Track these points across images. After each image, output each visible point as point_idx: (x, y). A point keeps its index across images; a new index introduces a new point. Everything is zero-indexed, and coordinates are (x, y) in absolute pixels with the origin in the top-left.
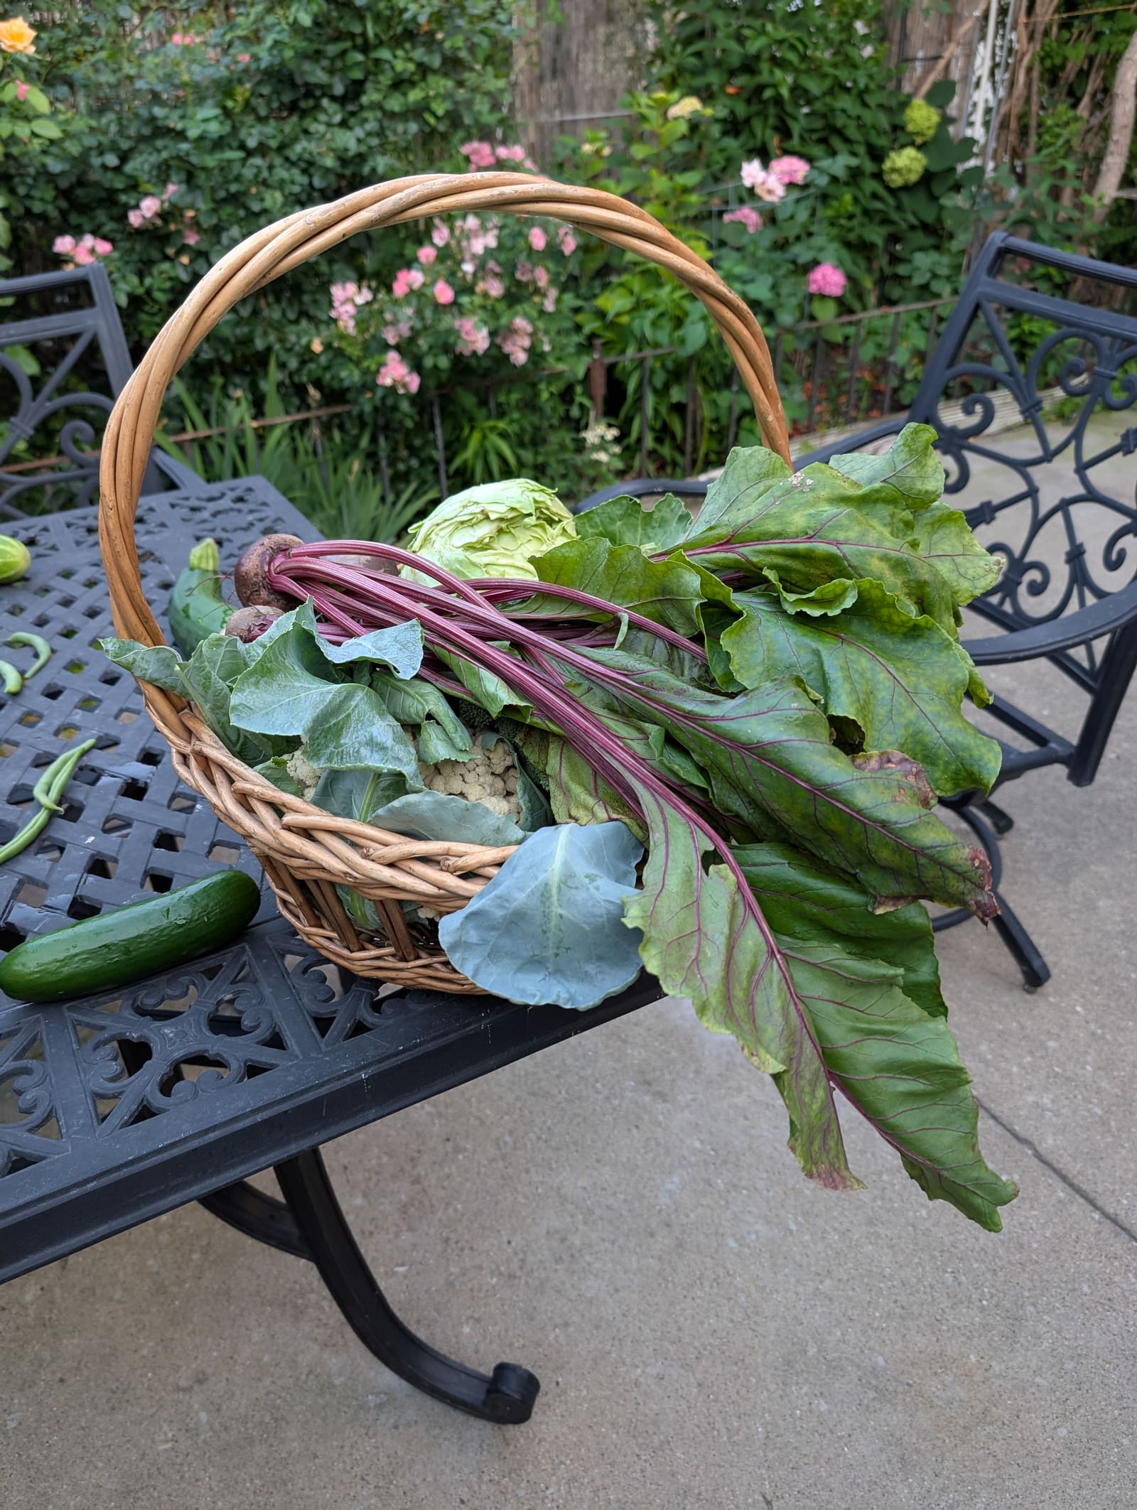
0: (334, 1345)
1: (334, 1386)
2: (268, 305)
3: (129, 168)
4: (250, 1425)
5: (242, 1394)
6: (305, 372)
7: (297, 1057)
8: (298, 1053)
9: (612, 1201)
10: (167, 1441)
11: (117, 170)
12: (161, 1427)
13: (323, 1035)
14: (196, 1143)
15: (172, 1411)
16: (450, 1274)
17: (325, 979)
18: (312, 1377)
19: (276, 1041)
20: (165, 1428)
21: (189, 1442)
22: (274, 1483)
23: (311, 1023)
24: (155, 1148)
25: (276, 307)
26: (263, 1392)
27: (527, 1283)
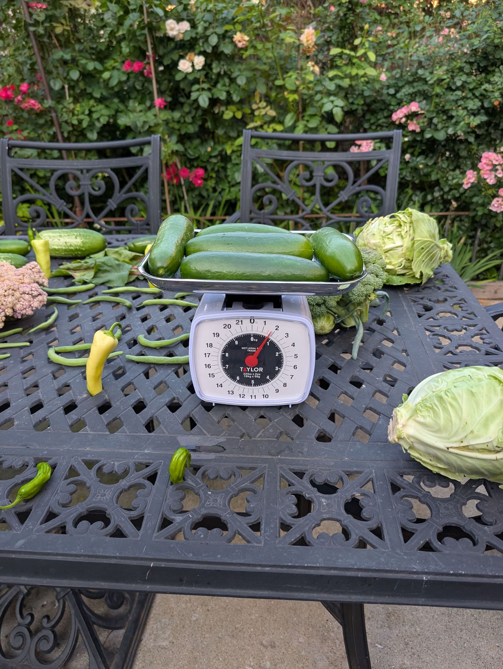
2: (442, 160)
3: (398, 95)
6: (451, 193)
7: (388, 548)
8: (389, 546)
11: (394, 96)
13: (406, 541)
14: (323, 572)
17: (412, 507)
19: (378, 532)
23: (400, 530)
24: (302, 565)
25: (446, 162)
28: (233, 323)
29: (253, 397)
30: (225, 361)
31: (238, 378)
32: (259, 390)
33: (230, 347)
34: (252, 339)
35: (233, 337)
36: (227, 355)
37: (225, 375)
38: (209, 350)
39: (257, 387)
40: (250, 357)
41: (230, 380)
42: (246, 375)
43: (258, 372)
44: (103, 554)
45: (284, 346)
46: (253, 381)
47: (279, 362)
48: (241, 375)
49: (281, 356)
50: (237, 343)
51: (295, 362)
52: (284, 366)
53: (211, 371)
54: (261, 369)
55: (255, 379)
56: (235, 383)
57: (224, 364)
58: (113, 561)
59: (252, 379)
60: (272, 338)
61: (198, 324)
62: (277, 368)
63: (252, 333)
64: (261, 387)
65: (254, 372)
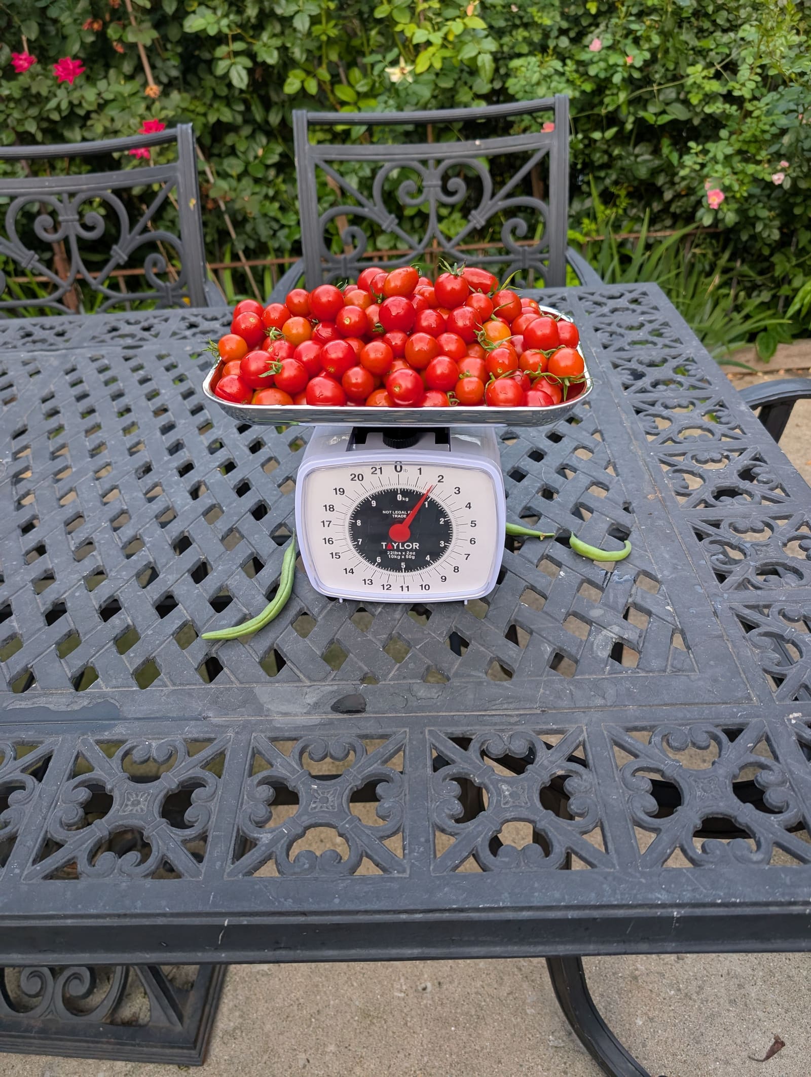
0: (533, 981)
1: (526, 1014)
4: (459, 1011)
5: (459, 984)
9: (794, 972)
10: (401, 991)
12: (399, 979)
15: (409, 970)
16: (637, 969)
18: (511, 997)
20: (402, 981)
21: (415, 1001)
22: (466, 1065)
24: (475, 906)
26: (474, 990)
27: (700, 1008)
28: (367, 471)
29: (405, 589)
30: (355, 533)
31: (379, 559)
32: (414, 578)
33: (364, 511)
34: (399, 497)
35: (367, 495)
36: (359, 523)
37: (358, 555)
38: (329, 515)
39: (410, 574)
40: (397, 526)
41: (366, 563)
42: (393, 555)
43: (411, 550)
44: (144, 911)
45: (453, 508)
46: (403, 565)
47: (445, 532)
48: (383, 553)
49: (448, 524)
50: (374, 504)
51: (472, 533)
52: (453, 540)
53: (334, 548)
54: (416, 545)
55: (407, 561)
56: (374, 568)
57: (354, 538)
58: (160, 921)
59: (401, 560)
60: (432, 496)
61: (308, 475)
62: (442, 544)
63: (399, 487)
64: (417, 572)
65: (405, 550)
